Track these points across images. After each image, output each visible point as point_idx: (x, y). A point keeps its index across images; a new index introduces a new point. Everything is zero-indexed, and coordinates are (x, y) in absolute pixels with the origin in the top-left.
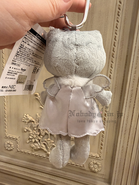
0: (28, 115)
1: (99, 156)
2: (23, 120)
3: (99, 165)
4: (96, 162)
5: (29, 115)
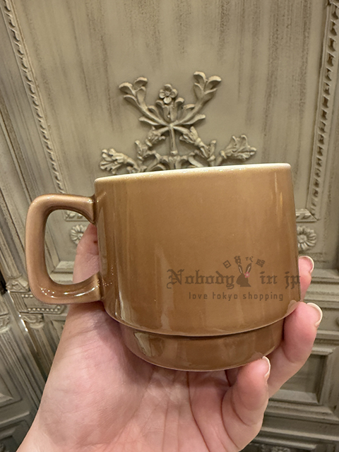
0: (112, 150)
1: (310, 214)
2: (103, 168)
3: (310, 233)
4: (301, 229)
5: (115, 150)
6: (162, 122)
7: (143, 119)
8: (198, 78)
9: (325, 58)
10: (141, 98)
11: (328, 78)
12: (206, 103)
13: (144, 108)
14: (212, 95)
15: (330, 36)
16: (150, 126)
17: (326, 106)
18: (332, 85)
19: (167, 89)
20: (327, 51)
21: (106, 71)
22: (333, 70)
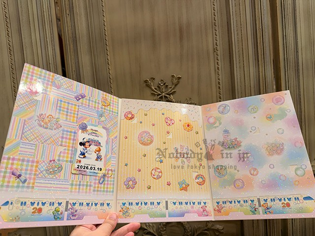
6: (159, 93)
7: (153, 92)
8: (173, 76)
9: (216, 68)
10: (152, 84)
11: (218, 74)
12: (176, 85)
13: (153, 88)
14: (178, 82)
15: (217, 61)
16: (155, 94)
17: (220, 85)
18: (220, 77)
19: (162, 80)
20: (217, 66)
21: (140, 75)
22: (220, 72)
